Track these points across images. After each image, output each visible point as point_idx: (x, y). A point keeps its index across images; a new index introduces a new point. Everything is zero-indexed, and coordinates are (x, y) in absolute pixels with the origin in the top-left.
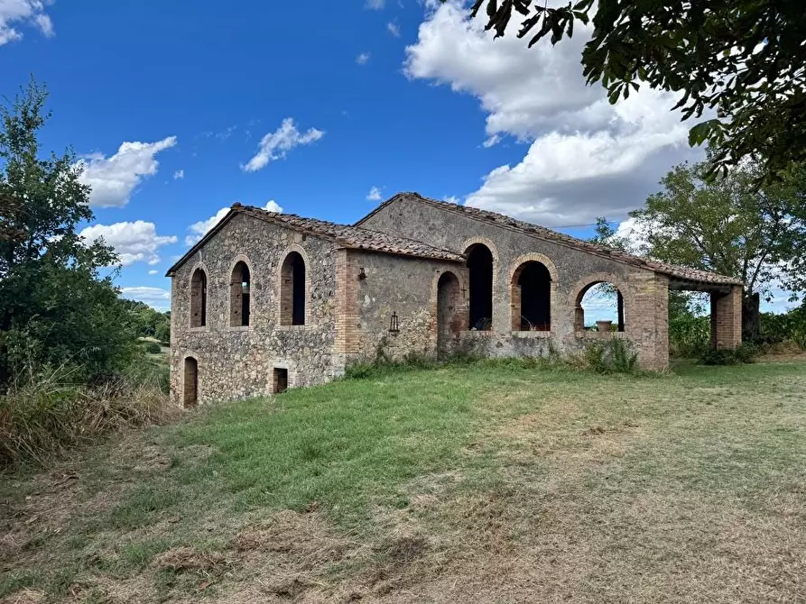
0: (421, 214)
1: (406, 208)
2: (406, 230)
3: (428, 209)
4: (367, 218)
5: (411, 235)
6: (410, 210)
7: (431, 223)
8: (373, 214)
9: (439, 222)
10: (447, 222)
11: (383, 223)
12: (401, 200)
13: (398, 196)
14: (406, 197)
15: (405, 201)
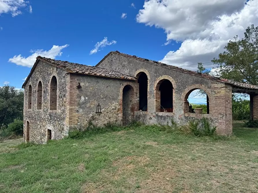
0: (119, 60)
1: (114, 57)
2: (114, 67)
3: (122, 58)
4: (99, 63)
5: (116, 69)
6: (115, 58)
7: (123, 64)
8: (102, 61)
9: (126, 63)
10: (129, 63)
11: (106, 65)
12: (112, 54)
13: (111, 53)
14: (114, 53)
15: (113, 55)
